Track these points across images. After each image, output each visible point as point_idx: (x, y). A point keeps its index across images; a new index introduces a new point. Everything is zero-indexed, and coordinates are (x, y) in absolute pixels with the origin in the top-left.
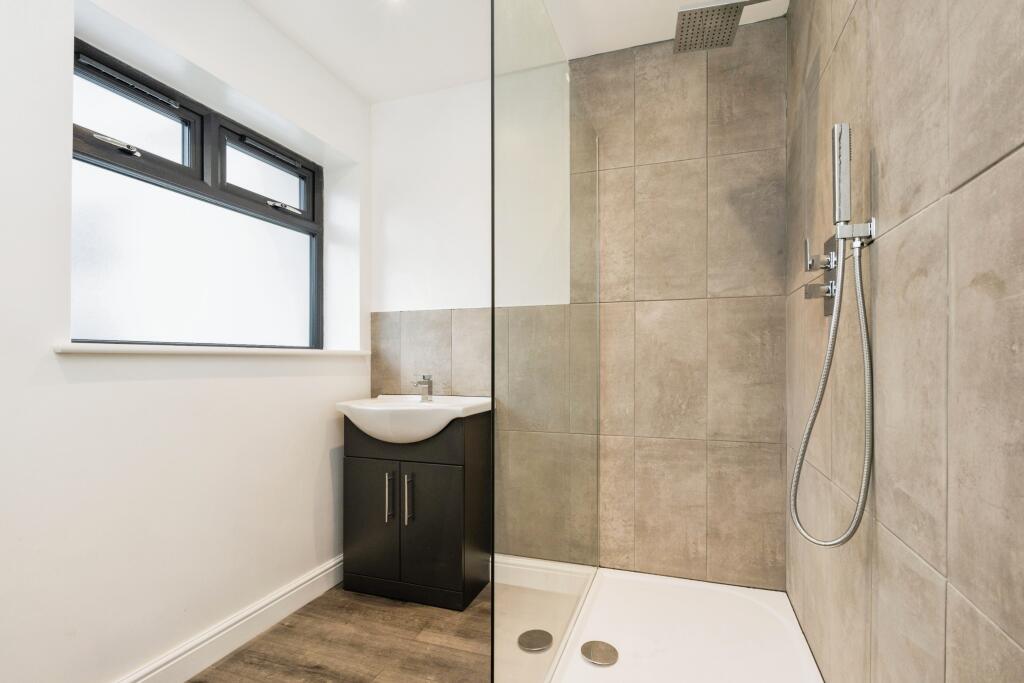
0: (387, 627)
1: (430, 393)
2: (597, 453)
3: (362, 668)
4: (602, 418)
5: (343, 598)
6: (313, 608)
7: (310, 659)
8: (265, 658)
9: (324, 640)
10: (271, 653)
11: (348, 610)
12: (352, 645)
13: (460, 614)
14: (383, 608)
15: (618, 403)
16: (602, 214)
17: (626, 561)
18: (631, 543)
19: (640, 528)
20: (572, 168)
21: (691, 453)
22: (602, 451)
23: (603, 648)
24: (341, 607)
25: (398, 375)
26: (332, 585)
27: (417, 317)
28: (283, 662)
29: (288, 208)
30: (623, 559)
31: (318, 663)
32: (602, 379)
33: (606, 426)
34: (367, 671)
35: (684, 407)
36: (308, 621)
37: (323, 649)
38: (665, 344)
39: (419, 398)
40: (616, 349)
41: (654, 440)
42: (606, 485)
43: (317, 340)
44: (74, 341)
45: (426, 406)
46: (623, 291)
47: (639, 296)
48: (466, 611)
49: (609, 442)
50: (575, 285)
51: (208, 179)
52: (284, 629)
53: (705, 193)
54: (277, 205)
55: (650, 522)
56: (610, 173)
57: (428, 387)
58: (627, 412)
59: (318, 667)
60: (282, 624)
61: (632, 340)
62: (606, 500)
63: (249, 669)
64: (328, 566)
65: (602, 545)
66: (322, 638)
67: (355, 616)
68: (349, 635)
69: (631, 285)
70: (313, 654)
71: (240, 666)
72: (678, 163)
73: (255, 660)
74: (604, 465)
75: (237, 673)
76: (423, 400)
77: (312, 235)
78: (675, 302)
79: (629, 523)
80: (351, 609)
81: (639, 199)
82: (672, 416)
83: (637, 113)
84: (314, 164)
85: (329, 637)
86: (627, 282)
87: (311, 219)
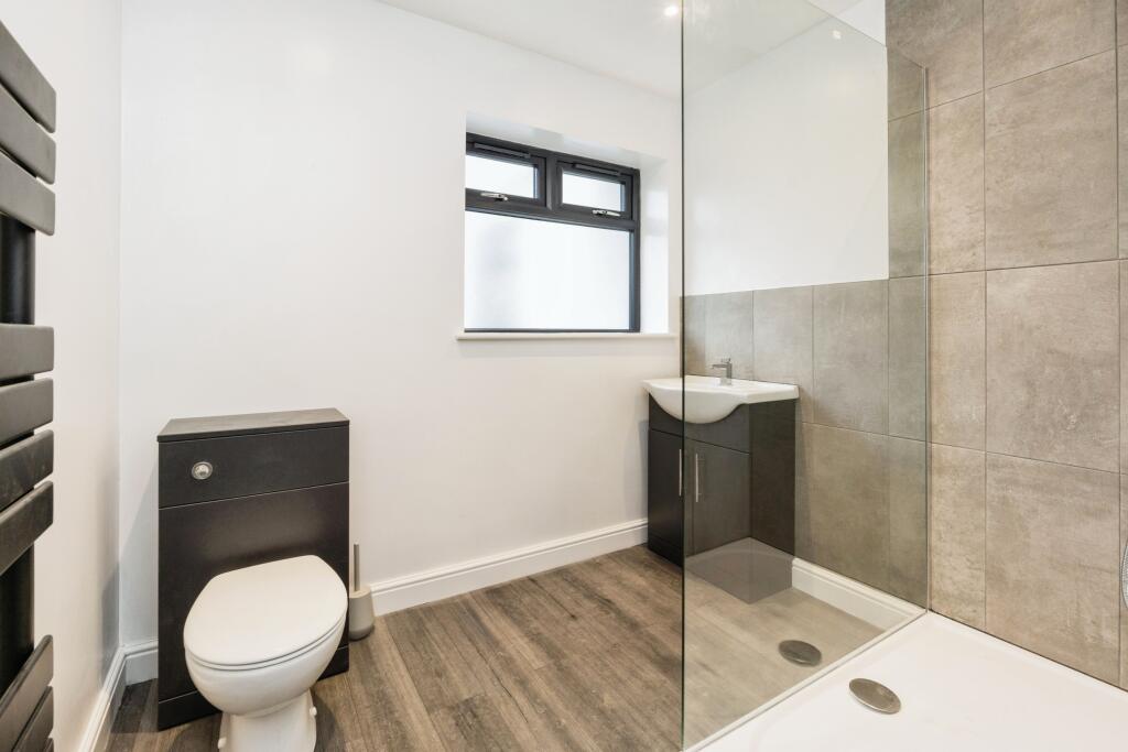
0: (672, 591)
1: (729, 376)
2: (927, 464)
3: (640, 615)
4: (935, 421)
5: (645, 555)
6: (619, 556)
7: (605, 593)
8: (576, 580)
9: (620, 583)
10: (580, 578)
11: (646, 566)
12: (639, 594)
13: (746, 605)
14: (674, 575)
15: (959, 404)
16: (933, 162)
17: (972, 614)
18: (982, 594)
19: (995, 577)
20: (890, 114)
21: (1087, 488)
22: (935, 464)
23: (881, 692)
24: (642, 563)
25: (704, 356)
26: (640, 542)
27: (721, 300)
28: (586, 587)
29: (609, 213)
30: (967, 611)
31: (609, 597)
32: (934, 373)
33: (940, 432)
34: (643, 618)
35: (1073, 418)
36: (613, 564)
37: (616, 589)
38: (1038, 328)
39: (718, 380)
40: (954, 334)
41: (1020, 460)
42: (939, 507)
43: (635, 325)
44: (466, 331)
45: (725, 389)
46: (967, 258)
47: (994, 263)
48: (752, 606)
49: (944, 452)
50: (895, 255)
51: (549, 205)
52: (594, 564)
53: (1114, 102)
54: (601, 212)
55: (1012, 572)
56: (944, 106)
57: (728, 371)
58: (974, 417)
59: (609, 601)
60: (594, 559)
61: (982, 321)
62: (941, 528)
63: (564, 584)
64: (636, 524)
65: (934, 584)
66: (619, 581)
67: (649, 573)
68: (639, 586)
69: (979, 250)
70: (609, 590)
71: (558, 579)
72: (1060, 69)
73: (569, 579)
74: (937, 482)
75: (556, 583)
76: (723, 383)
77: (631, 231)
78: (1056, 268)
79: (977, 566)
80: (648, 566)
81: (992, 133)
82: (1051, 431)
83: (987, 18)
84: (632, 169)
85: (624, 582)
86: (973, 246)
87: (629, 219)
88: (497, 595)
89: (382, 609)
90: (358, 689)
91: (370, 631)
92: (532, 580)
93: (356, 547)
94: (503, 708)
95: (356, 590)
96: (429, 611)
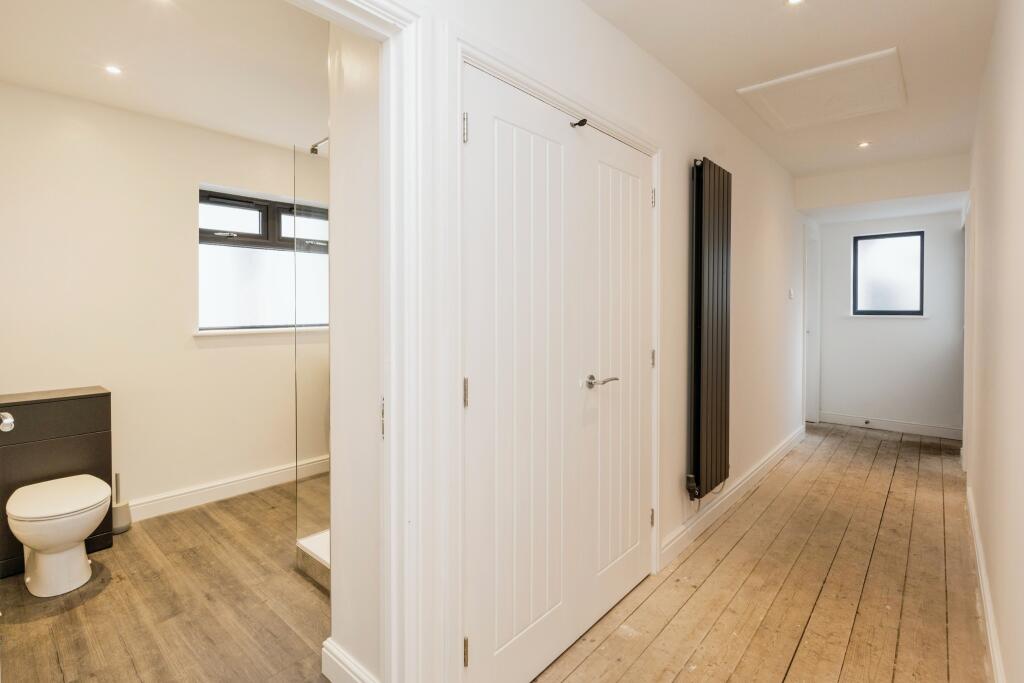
29: (318, 243)
44: (200, 330)
51: (271, 238)
54: (312, 242)
88: (226, 505)
89: (137, 516)
90: (119, 553)
91: (128, 529)
92: (252, 494)
93: (117, 475)
94: (214, 549)
95: (117, 502)
96: (173, 516)
